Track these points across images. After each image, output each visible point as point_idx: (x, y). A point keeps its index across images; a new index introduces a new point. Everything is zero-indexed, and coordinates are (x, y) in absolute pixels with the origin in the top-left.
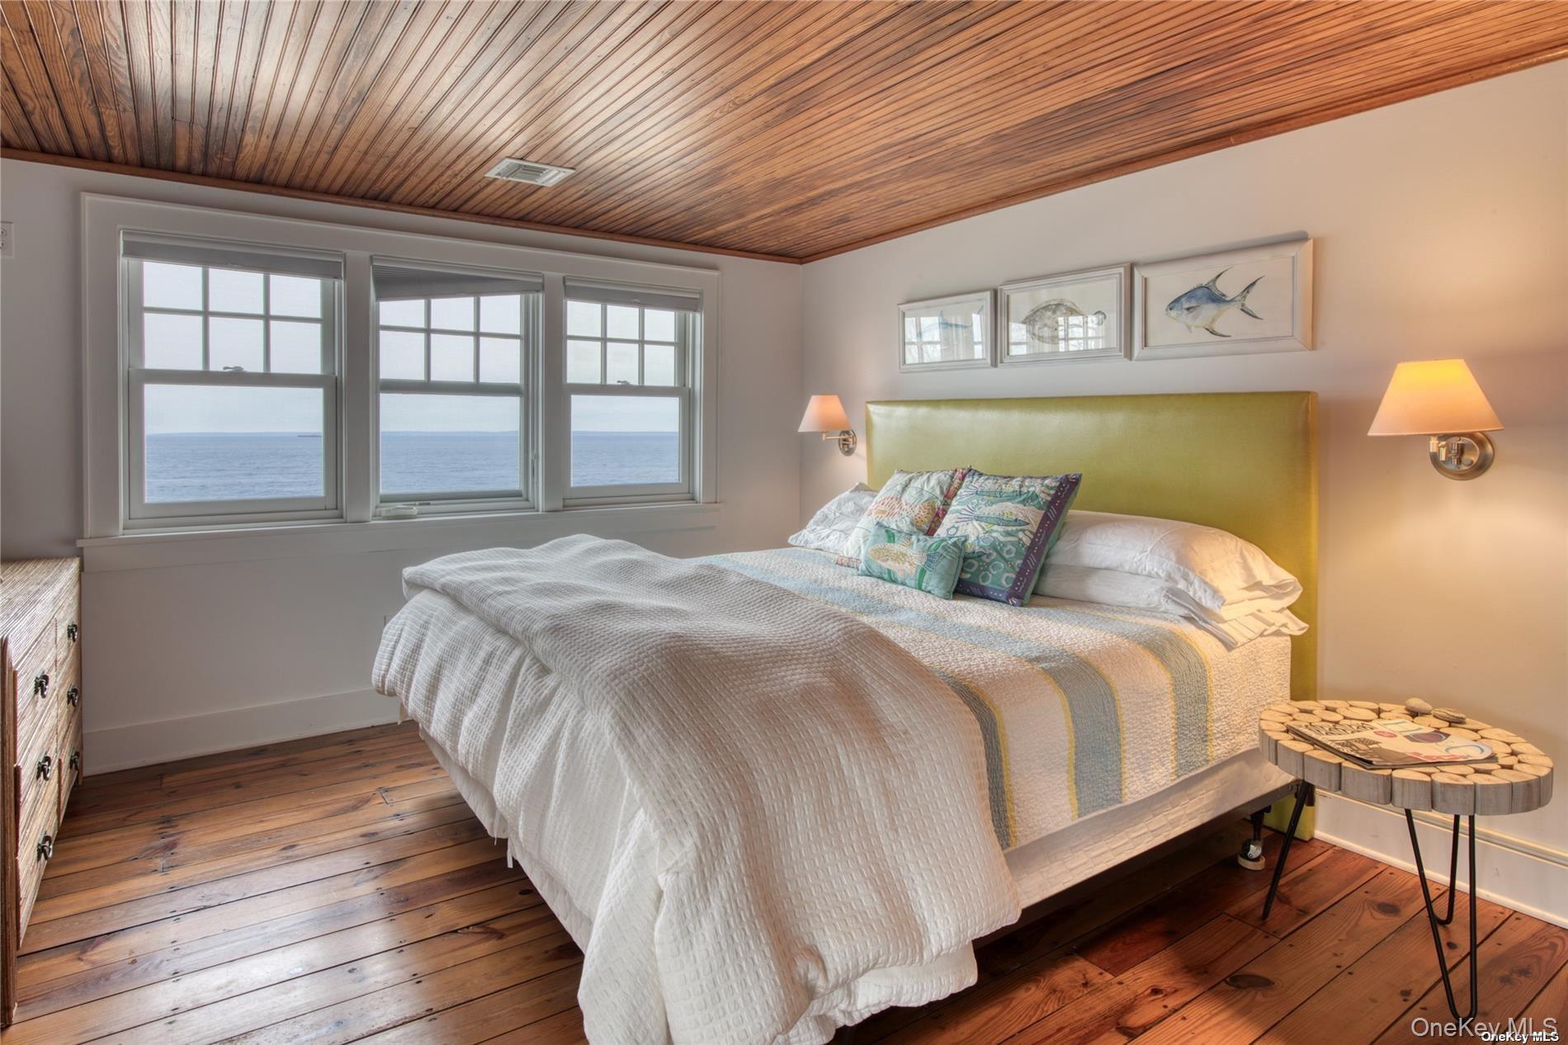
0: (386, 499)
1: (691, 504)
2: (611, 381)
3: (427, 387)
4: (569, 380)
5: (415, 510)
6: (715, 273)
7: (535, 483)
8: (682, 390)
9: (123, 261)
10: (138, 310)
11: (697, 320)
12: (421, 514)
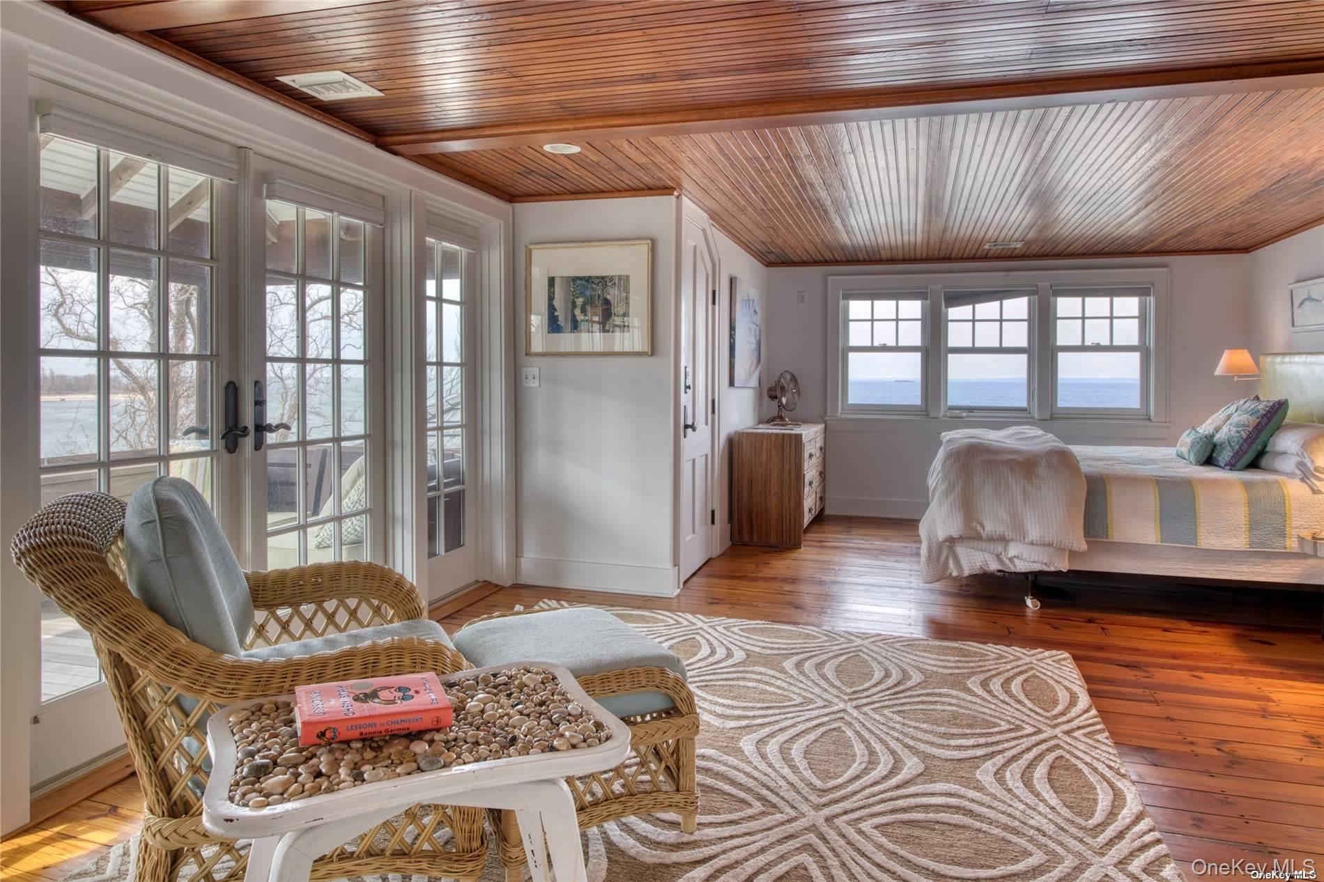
0: (951, 408)
1: (1147, 423)
2: (1088, 343)
3: (973, 350)
4: (1058, 344)
5: (964, 414)
6: (1165, 269)
7: (1034, 404)
8: (1143, 349)
9: (842, 302)
10: (847, 321)
11: (1151, 300)
12: (967, 417)
